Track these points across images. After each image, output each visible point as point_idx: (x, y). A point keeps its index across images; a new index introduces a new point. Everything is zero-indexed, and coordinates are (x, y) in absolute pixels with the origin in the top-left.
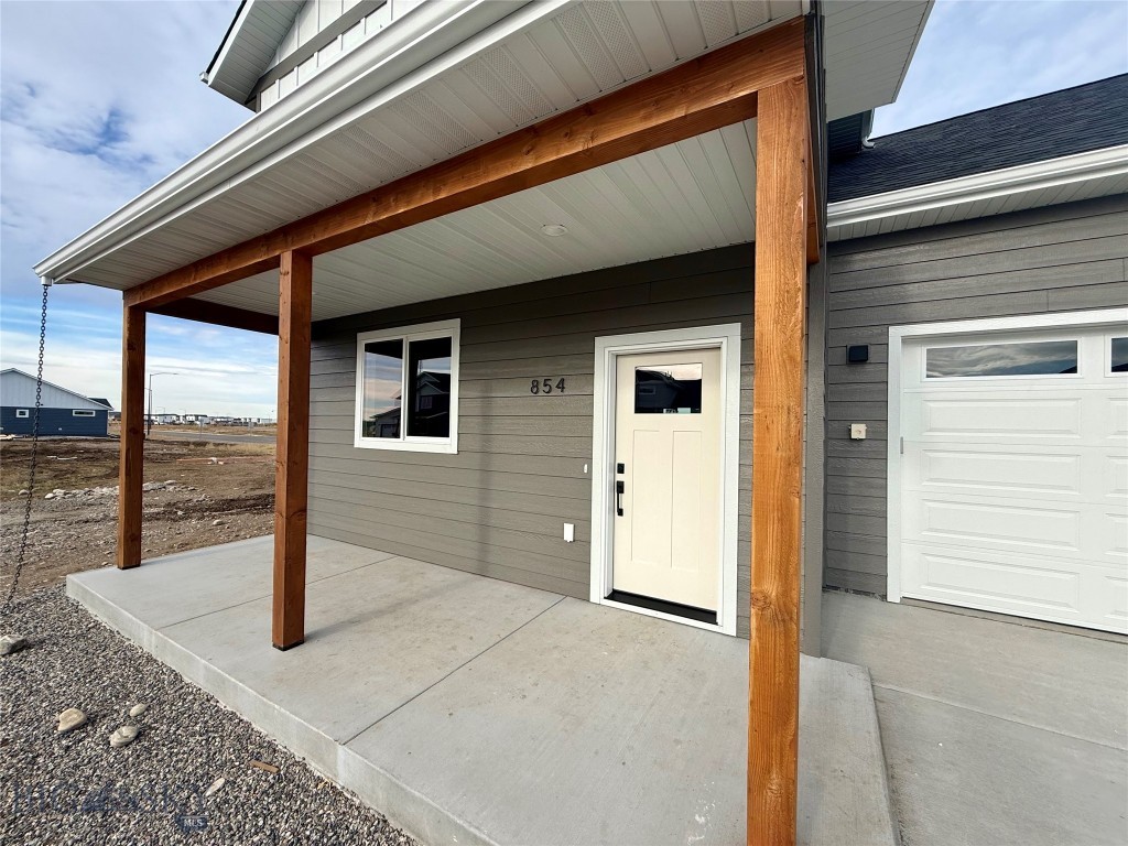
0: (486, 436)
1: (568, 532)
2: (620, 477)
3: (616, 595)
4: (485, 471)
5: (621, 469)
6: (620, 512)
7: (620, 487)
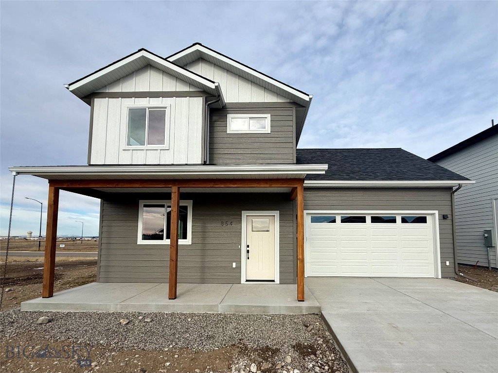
0: (204, 238)
1: (234, 265)
2: (248, 249)
3: (247, 281)
4: (203, 250)
5: (248, 246)
6: (248, 258)
7: (248, 251)
